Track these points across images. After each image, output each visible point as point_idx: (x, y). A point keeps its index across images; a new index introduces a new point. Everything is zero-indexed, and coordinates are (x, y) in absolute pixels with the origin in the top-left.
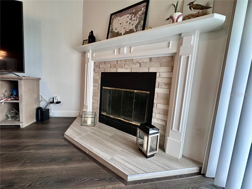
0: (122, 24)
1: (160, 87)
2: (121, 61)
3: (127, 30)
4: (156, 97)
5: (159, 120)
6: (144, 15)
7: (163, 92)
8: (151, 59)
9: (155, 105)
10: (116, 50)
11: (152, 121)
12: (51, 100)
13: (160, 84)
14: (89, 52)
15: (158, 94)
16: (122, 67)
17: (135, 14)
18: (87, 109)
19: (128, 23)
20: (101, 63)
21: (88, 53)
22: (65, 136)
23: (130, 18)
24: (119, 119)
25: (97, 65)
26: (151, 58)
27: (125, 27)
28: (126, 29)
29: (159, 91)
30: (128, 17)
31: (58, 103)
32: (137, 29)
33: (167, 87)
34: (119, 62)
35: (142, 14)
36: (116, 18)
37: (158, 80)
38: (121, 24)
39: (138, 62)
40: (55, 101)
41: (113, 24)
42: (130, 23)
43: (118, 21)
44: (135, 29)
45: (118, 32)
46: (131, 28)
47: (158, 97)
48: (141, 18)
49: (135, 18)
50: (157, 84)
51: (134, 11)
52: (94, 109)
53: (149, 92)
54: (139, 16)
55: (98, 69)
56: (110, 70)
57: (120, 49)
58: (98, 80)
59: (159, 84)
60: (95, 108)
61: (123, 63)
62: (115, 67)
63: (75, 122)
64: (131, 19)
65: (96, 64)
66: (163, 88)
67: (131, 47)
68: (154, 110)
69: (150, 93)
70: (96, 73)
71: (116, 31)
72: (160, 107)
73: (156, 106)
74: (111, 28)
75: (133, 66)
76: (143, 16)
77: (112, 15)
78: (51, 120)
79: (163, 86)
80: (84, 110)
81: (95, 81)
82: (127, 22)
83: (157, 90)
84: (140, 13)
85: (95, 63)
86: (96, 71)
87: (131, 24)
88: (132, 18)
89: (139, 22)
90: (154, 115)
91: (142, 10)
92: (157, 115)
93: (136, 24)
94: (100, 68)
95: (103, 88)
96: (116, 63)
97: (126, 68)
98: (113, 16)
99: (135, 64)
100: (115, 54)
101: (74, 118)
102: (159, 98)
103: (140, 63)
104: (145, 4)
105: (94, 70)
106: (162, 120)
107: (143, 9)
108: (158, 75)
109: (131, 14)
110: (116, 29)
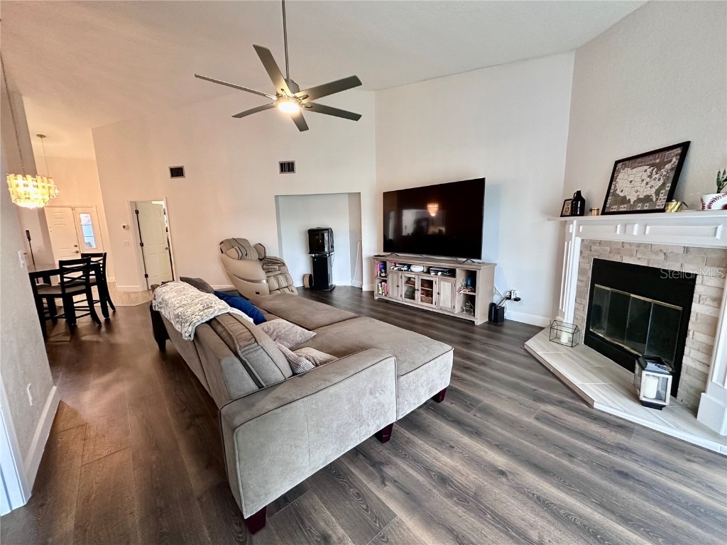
0: (633, 182)
1: (701, 302)
2: (631, 244)
3: (641, 196)
4: (692, 318)
5: (697, 363)
6: (673, 172)
7: (707, 313)
8: (687, 250)
9: (690, 334)
10: (619, 226)
11: (684, 361)
12: (508, 294)
13: (702, 296)
14: (572, 223)
15: (697, 314)
16: (632, 256)
17: (659, 167)
18: (563, 317)
19: (645, 182)
20: (594, 242)
21: (571, 225)
22: (525, 347)
23: (649, 174)
24: (622, 345)
25: (587, 246)
26: (687, 248)
27: (639, 188)
28: (638, 193)
29: (699, 309)
30: (646, 171)
31: (517, 300)
32: (659, 196)
33: (716, 304)
34: (627, 246)
35: (672, 169)
36: (623, 169)
37: (699, 289)
38: (631, 182)
39: (661, 251)
40: (513, 297)
41: (618, 180)
42: (647, 184)
43: (626, 177)
44: (654, 195)
45: (625, 197)
46: (648, 193)
47: (697, 319)
48: (668, 177)
49: (657, 176)
50: (696, 296)
51: (658, 161)
52: (577, 319)
53: (680, 308)
54: (665, 173)
55: (587, 252)
56: (609, 257)
57: (626, 226)
58: (587, 271)
59: (700, 296)
60: (579, 317)
61: (634, 248)
62: (619, 253)
63: (540, 333)
64: (650, 176)
65: (585, 243)
66: (707, 305)
67: (646, 226)
68: (689, 341)
69: (683, 310)
70: (583, 258)
71: (622, 194)
72: (699, 339)
73: (693, 334)
74: (613, 188)
75: (653, 257)
76: (672, 175)
77: (617, 162)
78: (505, 323)
79: (709, 302)
80: (559, 318)
81: (581, 271)
82: (643, 181)
83: (695, 307)
84: (668, 166)
85: (583, 240)
86: (584, 255)
87: (649, 186)
88: (652, 173)
89: (664, 185)
90: (687, 350)
91: (672, 162)
92: (693, 351)
93: (657, 188)
94: (591, 250)
95: (596, 285)
96: (620, 246)
97: (639, 259)
98: (619, 165)
99: (656, 253)
100: (618, 232)
101: (541, 329)
102: (698, 321)
103: (665, 254)
104: (679, 151)
105: (581, 252)
106: (703, 363)
107: (674, 160)
108: (698, 280)
109: (652, 165)
110: (622, 191)
